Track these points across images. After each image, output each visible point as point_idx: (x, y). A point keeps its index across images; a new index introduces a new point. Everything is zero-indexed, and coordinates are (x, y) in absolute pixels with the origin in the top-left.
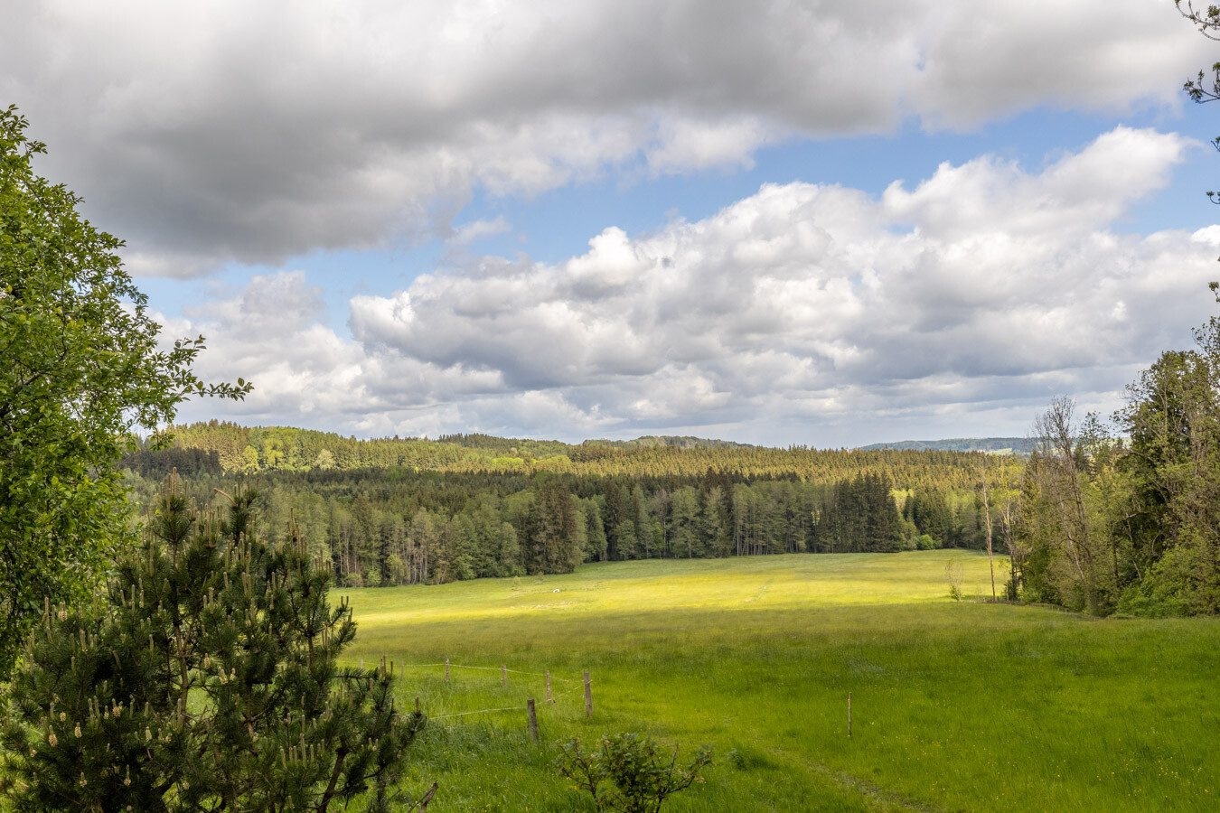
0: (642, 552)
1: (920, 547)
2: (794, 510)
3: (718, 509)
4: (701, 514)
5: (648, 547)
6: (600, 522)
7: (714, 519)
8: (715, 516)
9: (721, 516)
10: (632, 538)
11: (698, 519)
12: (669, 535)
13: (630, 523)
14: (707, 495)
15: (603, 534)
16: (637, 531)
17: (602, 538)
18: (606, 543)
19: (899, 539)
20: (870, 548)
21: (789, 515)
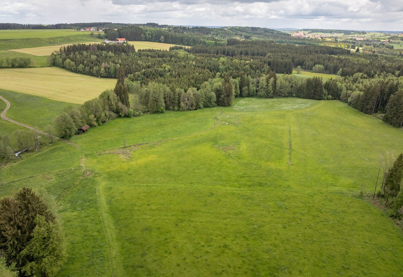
0: (249, 95)
1: (328, 99)
2: (294, 85)
3: (272, 85)
4: (267, 86)
5: (251, 94)
6: (238, 86)
7: (270, 87)
8: (271, 87)
9: (273, 87)
10: (247, 91)
11: (266, 87)
12: (257, 91)
13: (247, 87)
14: (269, 80)
15: (239, 90)
16: (248, 89)
17: (239, 91)
18: (239, 93)
19: (322, 97)
20: (313, 98)
21: (292, 86)
